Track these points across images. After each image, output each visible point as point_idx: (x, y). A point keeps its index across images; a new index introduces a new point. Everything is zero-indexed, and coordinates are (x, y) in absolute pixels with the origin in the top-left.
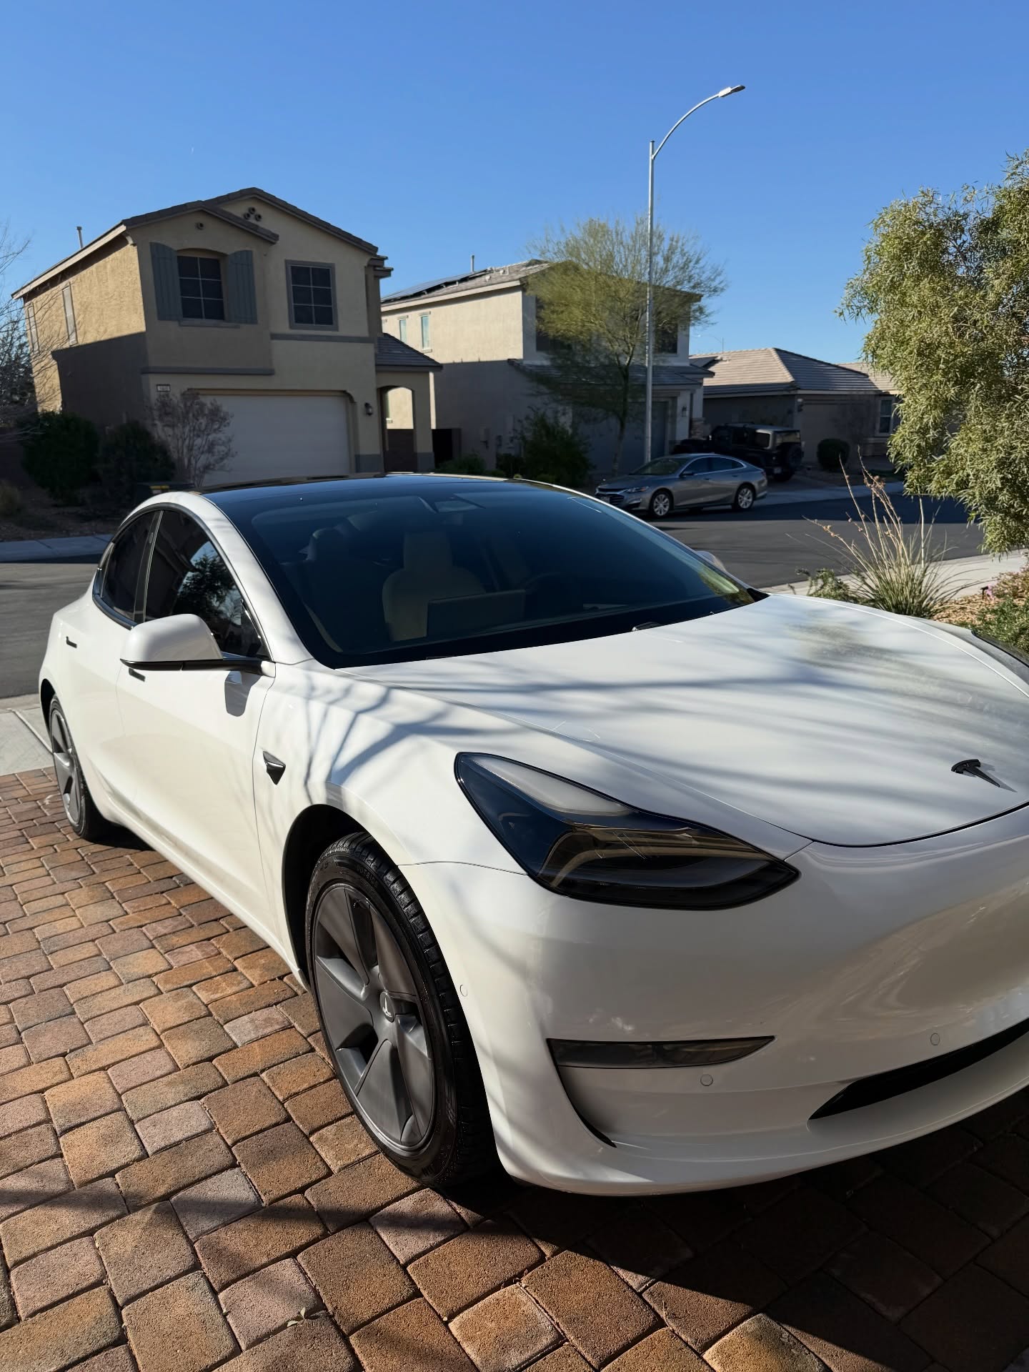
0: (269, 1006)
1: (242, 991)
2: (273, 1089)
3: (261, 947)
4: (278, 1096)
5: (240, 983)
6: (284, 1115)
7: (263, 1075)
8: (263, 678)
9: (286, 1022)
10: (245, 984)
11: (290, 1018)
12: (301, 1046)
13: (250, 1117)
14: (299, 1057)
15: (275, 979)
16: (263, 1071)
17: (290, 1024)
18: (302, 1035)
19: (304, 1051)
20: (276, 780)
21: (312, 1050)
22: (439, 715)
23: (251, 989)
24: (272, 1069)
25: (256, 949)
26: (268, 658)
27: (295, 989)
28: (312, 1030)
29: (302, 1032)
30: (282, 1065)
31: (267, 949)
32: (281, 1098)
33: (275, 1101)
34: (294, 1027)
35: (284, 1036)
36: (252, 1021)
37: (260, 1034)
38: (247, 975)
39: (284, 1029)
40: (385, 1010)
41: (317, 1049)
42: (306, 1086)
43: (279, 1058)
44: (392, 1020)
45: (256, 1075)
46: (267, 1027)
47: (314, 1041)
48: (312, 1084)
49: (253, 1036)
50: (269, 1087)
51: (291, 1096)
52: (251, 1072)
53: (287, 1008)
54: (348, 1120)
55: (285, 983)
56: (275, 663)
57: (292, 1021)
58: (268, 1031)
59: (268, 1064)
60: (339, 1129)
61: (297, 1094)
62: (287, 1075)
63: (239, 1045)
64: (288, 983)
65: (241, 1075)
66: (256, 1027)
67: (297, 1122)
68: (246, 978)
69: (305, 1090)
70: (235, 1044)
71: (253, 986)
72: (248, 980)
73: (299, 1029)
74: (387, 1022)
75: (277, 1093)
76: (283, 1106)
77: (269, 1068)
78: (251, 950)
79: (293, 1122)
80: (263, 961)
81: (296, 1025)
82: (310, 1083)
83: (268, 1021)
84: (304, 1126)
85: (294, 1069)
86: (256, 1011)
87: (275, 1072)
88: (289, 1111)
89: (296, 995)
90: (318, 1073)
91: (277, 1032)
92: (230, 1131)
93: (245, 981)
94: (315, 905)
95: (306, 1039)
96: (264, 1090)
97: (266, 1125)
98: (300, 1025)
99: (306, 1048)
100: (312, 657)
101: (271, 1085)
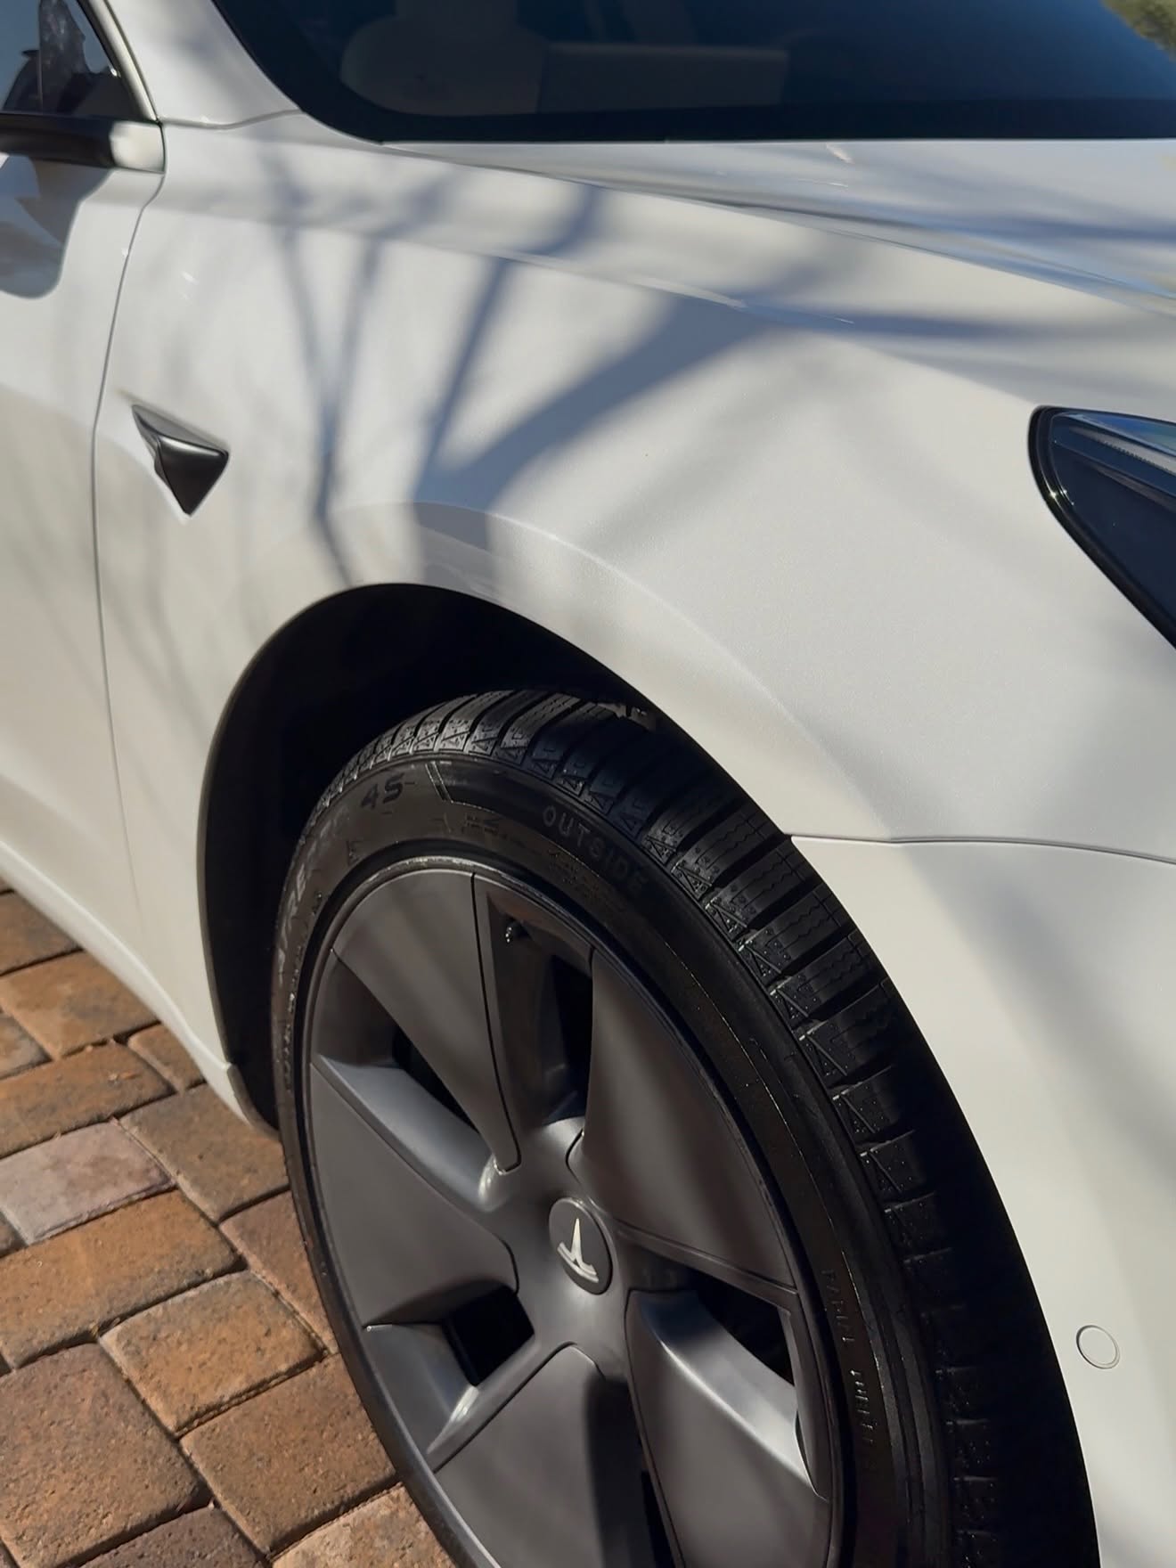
0: (101, 1120)
1: (18, 1071)
2: (143, 1389)
3: (58, 949)
4: (161, 1415)
5: (10, 1048)
6: (186, 1487)
7: (108, 1340)
8: (115, 177)
9: (154, 1174)
10: (25, 1054)
11: (163, 1159)
12: (204, 1249)
13: (84, 1485)
14: (205, 1287)
15: (103, 1043)
16: (105, 1327)
17: (167, 1179)
18: (203, 1215)
19: (219, 1266)
20: (190, 502)
21: (239, 1265)
22: (805, 274)
23: (44, 1067)
24: (131, 1320)
25: (45, 953)
26: (136, 114)
27: (167, 1074)
28: (231, 1201)
29: (205, 1206)
30: (160, 1307)
31: (75, 957)
32: (170, 1423)
33: (152, 1431)
34: (175, 1188)
35: (153, 1216)
36: (57, 1164)
37: (86, 1206)
38: (29, 1028)
39: (151, 1194)
40: (574, 1255)
41: (252, 1260)
42: (237, 1384)
43: (149, 1286)
44: (598, 1289)
45: (85, 1338)
46: (102, 1185)
47: (241, 1236)
48: (257, 1379)
49: (65, 1212)
50: (128, 1382)
51: (198, 1416)
52: (73, 1330)
53: (152, 1130)
54: (378, 1507)
55: (135, 1054)
56: (159, 124)
57: (171, 1171)
58: (106, 1198)
59: (119, 1307)
60: (360, 1535)
61: (216, 1410)
62: (179, 1343)
63: (29, 1238)
64: (145, 1053)
65: (43, 1338)
66: (71, 1183)
67: (228, 1506)
68: (25, 1035)
69: (238, 1399)
70: (15, 1233)
71: (47, 1059)
72: (32, 1039)
73: (193, 1195)
74: (579, 1295)
75: (156, 1404)
76: (180, 1450)
77: (123, 1318)
78: (30, 957)
79: (217, 1505)
80: (66, 989)
81: (181, 1180)
82: (249, 1377)
83: (100, 1163)
84: (254, 1523)
85: (196, 1323)
86: (64, 1133)
87: (145, 1334)
88: (200, 1467)
89: (170, 1091)
90: (272, 1341)
91: (131, 1203)
92: (30, 1533)
93: (25, 1043)
94: (330, 907)
95: (215, 1225)
96: (119, 1396)
97: (139, 1516)
98: (195, 1182)
99: (221, 1258)
100: (294, 106)
101: (134, 1375)
